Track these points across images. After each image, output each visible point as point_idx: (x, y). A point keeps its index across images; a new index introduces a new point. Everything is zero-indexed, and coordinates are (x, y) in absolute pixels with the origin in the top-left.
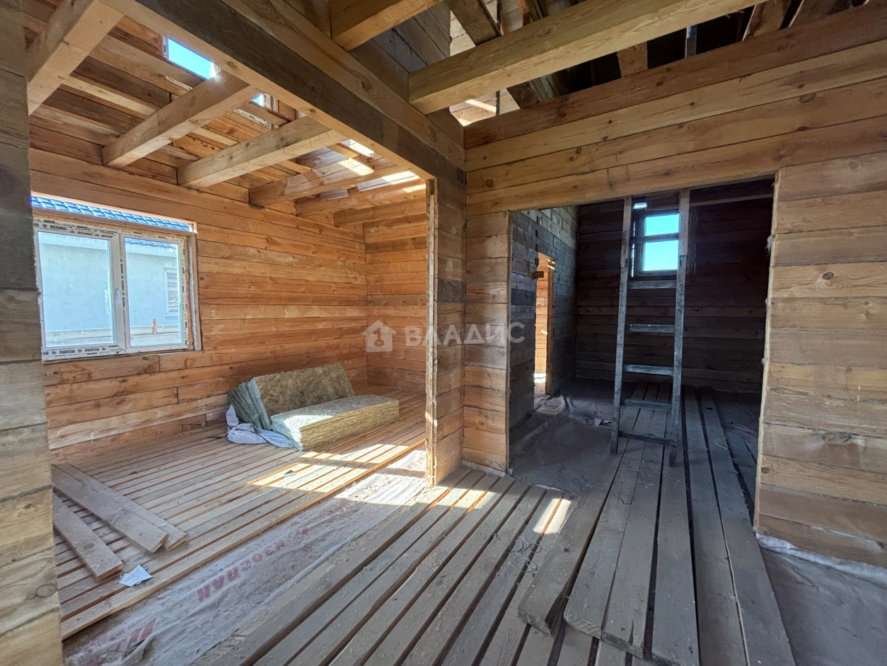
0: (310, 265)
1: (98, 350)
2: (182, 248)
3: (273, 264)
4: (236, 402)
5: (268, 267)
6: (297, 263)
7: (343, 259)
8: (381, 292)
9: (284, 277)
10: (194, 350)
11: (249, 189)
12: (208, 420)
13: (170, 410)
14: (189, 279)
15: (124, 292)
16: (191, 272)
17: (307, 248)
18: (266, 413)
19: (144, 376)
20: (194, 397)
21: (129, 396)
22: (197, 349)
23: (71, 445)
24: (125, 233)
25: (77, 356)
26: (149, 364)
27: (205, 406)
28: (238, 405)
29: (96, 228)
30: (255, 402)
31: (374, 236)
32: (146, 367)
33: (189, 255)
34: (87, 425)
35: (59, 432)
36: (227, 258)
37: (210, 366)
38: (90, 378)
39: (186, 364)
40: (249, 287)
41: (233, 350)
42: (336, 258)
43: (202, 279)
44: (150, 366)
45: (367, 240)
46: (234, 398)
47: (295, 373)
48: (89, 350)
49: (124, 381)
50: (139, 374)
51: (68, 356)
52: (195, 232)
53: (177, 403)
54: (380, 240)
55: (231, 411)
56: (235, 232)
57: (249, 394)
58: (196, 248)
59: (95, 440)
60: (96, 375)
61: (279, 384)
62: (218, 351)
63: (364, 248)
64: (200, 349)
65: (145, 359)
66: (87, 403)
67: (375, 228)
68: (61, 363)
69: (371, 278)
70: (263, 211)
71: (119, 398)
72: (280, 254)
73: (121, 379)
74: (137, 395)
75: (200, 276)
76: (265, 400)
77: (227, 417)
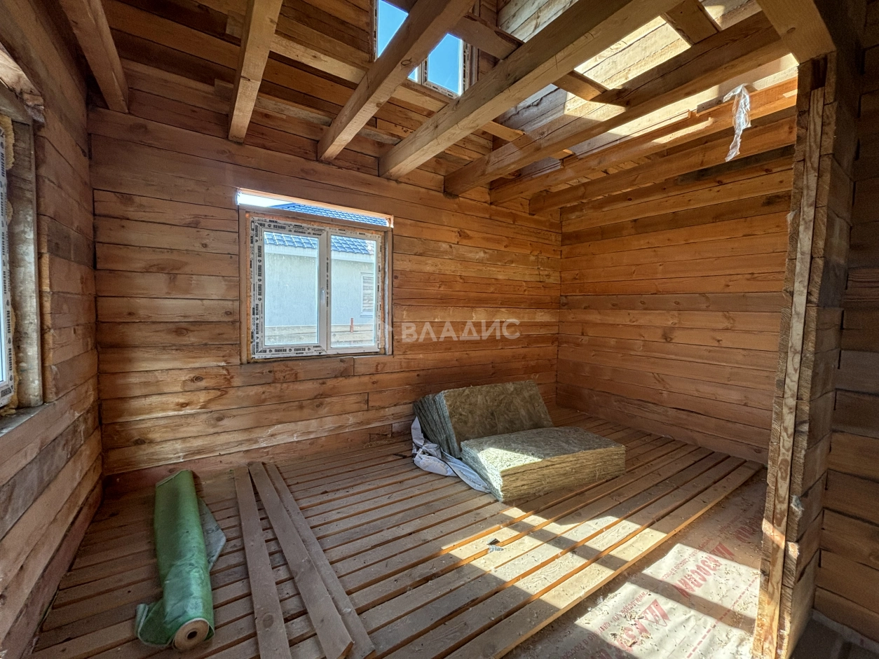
0: (500, 261)
1: (304, 350)
2: (380, 244)
3: (463, 260)
4: (421, 414)
5: (459, 265)
6: (488, 260)
7: (536, 253)
8: (581, 291)
9: (474, 275)
10: (385, 354)
11: (445, 176)
12: (394, 430)
13: (361, 416)
14: (384, 277)
15: (329, 291)
16: (387, 270)
17: (498, 242)
18: (454, 435)
19: (341, 379)
20: (383, 405)
21: (327, 399)
22: (388, 354)
23: (278, 445)
24: (331, 230)
25: (288, 355)
26: (345, 365)
27: (391, 415)
28: (423, 418)
29: (309, 226)
30: (442, 420)
31: (575, 223)
32: (342, 369)
33: (385, 252)
34: (291, 426)
35: (270, 431)
36: (420, 255)
37: (398, 372)
38: (296, 379)
39: (377, 369)
40: (440, 287)
41: (421, 356)
42: (529, 252)
43: (396, 277)
44: (346, 369)
45: (564, 230)
46: (419, 409)
47: (485, 388)
48: (298, 350)
49: (324, 383)
50: (336, 377)
51: (281, 355)
52: (392, 226)
53: (367, 410)
54: (582, 227)
55: (416, 424)
56: (429, 225)
57: (436, 408)
58: (392, 244)
59: (297, 442)
60: (301, 376)
61: (468, 401)
62: (407, 356)
63: (560, 239)
64: (390, 353)
65: (342, 361)
66: (292, 404)
67: (577, 213)
68: (275, 361)
69: (565, 275)
70: (457, 200)
71: (318, 400)
72: (471, 249)
73: (321, 381)
74: (334, 399)
75: (394, 275)
76: (454, 420)
77: (412, 430)
